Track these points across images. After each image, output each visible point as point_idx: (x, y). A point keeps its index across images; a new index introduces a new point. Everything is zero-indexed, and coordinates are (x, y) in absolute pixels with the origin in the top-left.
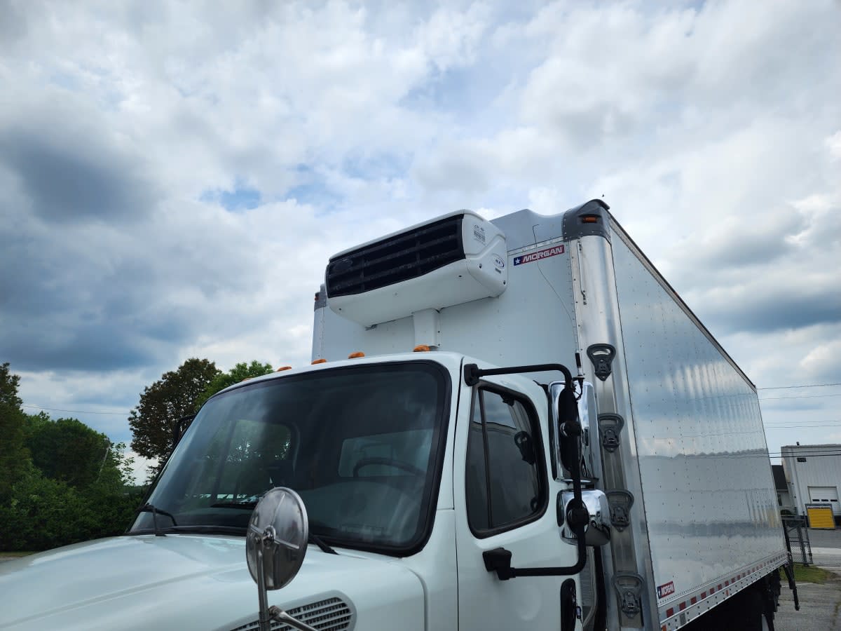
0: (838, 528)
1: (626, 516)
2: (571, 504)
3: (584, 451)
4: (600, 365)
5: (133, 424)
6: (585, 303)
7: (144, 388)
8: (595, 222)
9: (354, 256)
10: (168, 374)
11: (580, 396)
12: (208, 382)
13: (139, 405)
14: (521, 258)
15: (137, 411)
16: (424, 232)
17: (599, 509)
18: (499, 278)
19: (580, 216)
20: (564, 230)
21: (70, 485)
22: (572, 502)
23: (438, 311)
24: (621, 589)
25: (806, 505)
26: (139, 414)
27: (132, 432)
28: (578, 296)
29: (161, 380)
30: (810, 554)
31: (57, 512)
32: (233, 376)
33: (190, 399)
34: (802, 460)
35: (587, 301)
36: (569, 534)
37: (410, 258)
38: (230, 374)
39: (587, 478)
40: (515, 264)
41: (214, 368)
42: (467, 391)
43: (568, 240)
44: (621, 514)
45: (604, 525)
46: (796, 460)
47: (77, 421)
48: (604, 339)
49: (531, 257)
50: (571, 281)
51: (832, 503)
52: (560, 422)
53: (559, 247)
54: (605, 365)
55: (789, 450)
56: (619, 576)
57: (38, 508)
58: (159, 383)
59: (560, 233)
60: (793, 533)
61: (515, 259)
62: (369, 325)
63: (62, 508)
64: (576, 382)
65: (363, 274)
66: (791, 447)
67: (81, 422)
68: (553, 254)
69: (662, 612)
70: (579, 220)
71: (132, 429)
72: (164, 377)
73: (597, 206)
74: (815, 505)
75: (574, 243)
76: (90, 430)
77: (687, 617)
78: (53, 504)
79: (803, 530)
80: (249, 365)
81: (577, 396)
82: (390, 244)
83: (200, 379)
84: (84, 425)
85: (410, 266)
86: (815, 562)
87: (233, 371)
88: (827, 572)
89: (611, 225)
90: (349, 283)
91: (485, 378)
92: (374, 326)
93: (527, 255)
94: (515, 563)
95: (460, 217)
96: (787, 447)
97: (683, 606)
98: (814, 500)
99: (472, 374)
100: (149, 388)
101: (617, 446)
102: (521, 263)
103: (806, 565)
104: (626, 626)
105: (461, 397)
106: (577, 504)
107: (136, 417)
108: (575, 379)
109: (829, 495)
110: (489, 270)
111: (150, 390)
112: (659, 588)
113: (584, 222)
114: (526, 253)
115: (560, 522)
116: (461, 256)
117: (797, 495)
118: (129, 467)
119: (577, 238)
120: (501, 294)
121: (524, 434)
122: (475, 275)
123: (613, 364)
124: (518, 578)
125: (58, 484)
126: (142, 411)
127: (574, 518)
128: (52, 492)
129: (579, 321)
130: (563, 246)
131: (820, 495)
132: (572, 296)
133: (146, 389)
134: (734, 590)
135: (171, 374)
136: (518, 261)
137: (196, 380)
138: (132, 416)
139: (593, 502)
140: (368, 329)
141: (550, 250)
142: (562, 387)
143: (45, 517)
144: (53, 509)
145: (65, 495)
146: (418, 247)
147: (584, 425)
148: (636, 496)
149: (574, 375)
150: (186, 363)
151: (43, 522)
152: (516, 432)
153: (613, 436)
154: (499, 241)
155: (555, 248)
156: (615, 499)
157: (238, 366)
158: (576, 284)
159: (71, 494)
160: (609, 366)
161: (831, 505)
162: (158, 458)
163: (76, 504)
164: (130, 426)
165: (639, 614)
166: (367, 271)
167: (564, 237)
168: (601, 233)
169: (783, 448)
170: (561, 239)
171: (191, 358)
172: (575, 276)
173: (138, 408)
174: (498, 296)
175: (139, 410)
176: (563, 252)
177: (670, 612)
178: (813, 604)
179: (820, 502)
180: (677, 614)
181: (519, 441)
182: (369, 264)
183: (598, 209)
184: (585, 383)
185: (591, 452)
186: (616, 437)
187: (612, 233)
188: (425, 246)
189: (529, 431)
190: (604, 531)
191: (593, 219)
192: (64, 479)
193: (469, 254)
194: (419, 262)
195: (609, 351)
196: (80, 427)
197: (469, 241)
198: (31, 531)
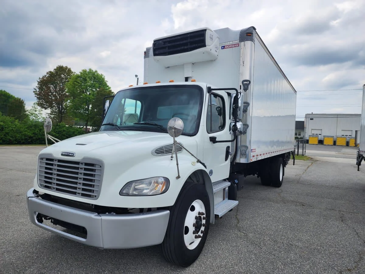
0: (319, 144)
1: (246, 131)
2: (234, 126)
3: (239, 113)
4: (245, 87)
5: (36, 94)
6: (243, 66)
7: (39, 78)
8: (250, 36)
9: (164, 41)
10: (49, 72)
11: (240, 98)
12: (69, 77)
13: (37, 86)
14: (224, 47)
15: (37, 88)
16: (192, 35)
17: (240, 127)
18: (216, 54)
19: (246, 33)
20: (240, 38)
21: (16, 119)
22: (234, 125)
23: (193, 64)
24: (242, 149)
25: (309, 136)
26: (38, 90)
27: (36, 98)
28: (242, 63)
29: (46, 74)
30: (305, 152)
31: (12, 129)
32: (81, 75)
33: (61, 84)
34: (311, 119)
35: (244, 65)
36: (232, 132)
37: (186, 44)
38: (79, 74)
39: (238, 119)
40: (222, 49)
41: (71, 71)
42: (208, 94)
43: (241, 42)
44: (245, 130)
45: (241, 131)
46: (310, 119)
47: (4, 91)
48: (248, 78)
49: (228, 47)
50: (240, 57)
51: (319, 135)
52: (233, 104)
53: (238, 44)
54: (247, 87)
55: (308, 115)
56: (242, 146)
57: (4, 128)
58: (45, 76)
59: (238, 39)
60: (301, 145)
61: (222, 47)
62: (167, 67)
63: (14, 128)
64: (239, 94)
65: (167, 48)
66: (309, 114)
67: (7, 92)
68: (235, 47)
69: (252, 155)
70: (246, 34)
71: (36, 96)
72: (47, 73)
73: (252, 28)
74: (313, 136)
75: (242, 43)
76: (12, 96)
77: (258, 158)
78: (10, 127)
79: (304, 145)
80: (88, 70)
81: (239, 97)
82: (179, 38)
83: (65, 75)
84: (8, 93)
85: (186, 47)
86: (306, 155)
87: (81, 73)
88: (309, 157)
89: (256, 36)
90: (162, 51)
91: (213, 91)
92: (169, 67)
93: (226, 46)
94: (217, 140)
95: (205, 30)
96: (307, 114)
97: (257, 155)
98: (313, 134)
99: (209, 90)
100: (41, 78)
101: (246, 111)
102: (224, 48)
103: (303, 155)
104: (242, 158)
105: (206, 96)
106: (235, 126)
107: (36, 91)
108: (239, 93)
109: (318, 132)
110: (213, 51)
111: (41, 79)
112: (252, 150)
113: (247, 35)
114: (226, 45)
115: (230, 130)
116: (205, 46)
117: (307, 132)
118: (41, 113)
119: (244, 41)
120: (216, 59)
121: (219, 107)
122: (209, 53)
123: (249, 86)
124: (218, 143)
125: (10, 119)
126: (39, 88)
127: (234, 129)
128: (9, 122)
129: (241, 72)
130: (239, 44)
131: (315, 132)
132: (240, 63)
133: (40, 78)
134: (273, 155)
135: (50, 72)
136: (223, 48)
137: (62, 76)
138: (35, 91)
139: (239, 125)
140: (166, 68)
141: (234, 45)
142: (235, 95)
143: (8, 132)
144: (11, 128)
145: (15, 123)
146: (189, 40)
147: (240, 105)
148: (250, 126)
149: (239, 91)
150: (57, 67)
151: (7, 133)
152: (217, 106)
153: (246, 109)
154: (217, 39)
155: (236, 44)
156: (244, 126)
157: (83, 70)
158: (241, 59)
159: (17, 122)
160: (248, 87)
161: (318, 136)
162: (50, 109)
163: (20, 127)
164: (35, 95)
165: (245, 155)
166: (169, 47)
167: (240, 40)
168: (252, 40)
169: (306, 114)
170: (238, 41)
171: (59, 65)
172: (241, 55)
173: (37, 87)
174: (215, 60)
175: (38, 88)
176: (239, 46)
177: (254, 156)
178: (301, 166)
179: (315, 135)
180: (255, 157)
181: (217, 109)
182: (170, 45)
183: (252, 31)
184: (242, 94)
185: (240, 113)
186: (247, 109)
187: (256, 40)
188: (192, 40)
189: (222, 106)
190: (241, 133)
191: (250, 34)
192: (12, 116)
193: (208, 45)
194: (189, 46)
195: (248, 82)
196: (7, 94)
197: (208, 41)
198: (3, 137)
